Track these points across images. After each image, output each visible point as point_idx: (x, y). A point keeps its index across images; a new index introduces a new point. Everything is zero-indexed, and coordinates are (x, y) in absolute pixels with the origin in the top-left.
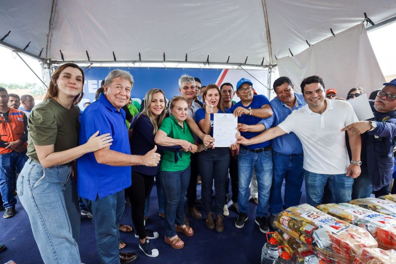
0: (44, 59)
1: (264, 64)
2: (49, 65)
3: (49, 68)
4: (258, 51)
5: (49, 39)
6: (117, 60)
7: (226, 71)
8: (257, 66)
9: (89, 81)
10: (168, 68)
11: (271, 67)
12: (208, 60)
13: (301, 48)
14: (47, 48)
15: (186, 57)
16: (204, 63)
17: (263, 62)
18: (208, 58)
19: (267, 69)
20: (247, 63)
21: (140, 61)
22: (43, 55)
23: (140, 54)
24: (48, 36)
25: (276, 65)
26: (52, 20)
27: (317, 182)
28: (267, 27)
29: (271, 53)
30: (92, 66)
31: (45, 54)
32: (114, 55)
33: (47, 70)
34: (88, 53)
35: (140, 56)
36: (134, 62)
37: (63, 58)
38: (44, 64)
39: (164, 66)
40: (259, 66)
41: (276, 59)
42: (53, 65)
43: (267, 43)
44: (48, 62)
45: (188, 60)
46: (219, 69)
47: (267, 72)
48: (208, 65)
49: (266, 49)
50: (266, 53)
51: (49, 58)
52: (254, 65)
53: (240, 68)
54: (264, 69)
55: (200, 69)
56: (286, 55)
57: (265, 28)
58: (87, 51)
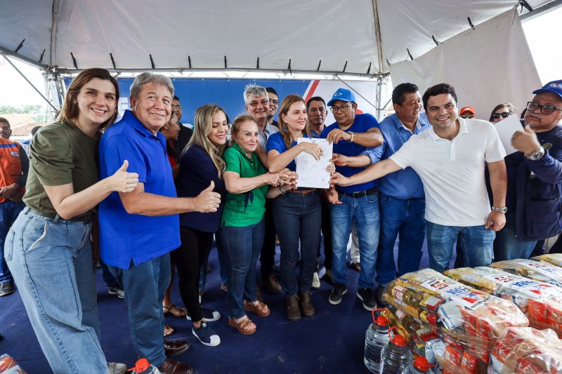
0: (47, 66)
1: (371, 72)
2: (56, 75)
3: (55, 80)
4: (363, 53)
5: (54, 36)
6: (155, 67)
7: (317, 82)
8: (361, 75)
10: (231, 79)
12: (289, 67)
13: (424, 47)
14: (51, 50)
15: (258, 62)
16: (284, 71)
17: (369, 69)
18: (290, 64)
19: (375, 79)
20: (345, 71)
21: (190, 68)
22: (46, 61)
23: (189, 57)
24: (51, 31)
25: (389, 73)
26: (55, 6)
27: (444, 238)
28: (376, 17)
29: (381, 56)
30: (119, 76)
31: (49, 59)
32: (151, 59)
33: (53, 83)
34: (113, 56)
35: (189, 60)
36: (182, 70)
37: (75, 65)
38: (47, 74)
39: (225, 76)
40: (364, 75)
41: (389, 64)
42: (62, 75)
43: (375, 42)
44: (54, 70)
45: (260, 68)
46: (306, 80)
47: (376, 84)
48: (289, 74)
49: (374, 50)
50: (374, 57)
51: (54, 65)
52: (356, 74)
53: (337, 78)
54: (372, 80)
55: (278, 80)
56: (403, 59)
57: (373, 19)
58: (111, 54)
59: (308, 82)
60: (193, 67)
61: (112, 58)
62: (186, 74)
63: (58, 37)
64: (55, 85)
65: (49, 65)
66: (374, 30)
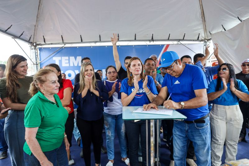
0: (32, 43)
1: (200, 39)
2: (35, 46)
3: (35, 49)
4: (194, 29)
5: (36, 29)
6: (83, 41)
7: (168, 46)
8: (193, 40)
9: (62, 57)
10: (121, 46)
11: (206, 41)
12: (152, 38)
13: (233, 24)
14: (34, 35)
15: (135, 36)
16: (150, 41)
17: (198, 37)
18: (153, 36)
19: (202, 42)
20: (184, 39)
21: (100, 41)
22: (31, 40)
23: (100, 35)
24: (35, 26)
25: (211, 39)
26: (38, 15)
28: (202, 9)
29: (205, 30)
30: (65, 46)
31: (33, 39)
32: (81, 37)
33: (34, 50)
34: (63, 37)
35: (100, 37)
36: (96, 42)
37: (45, 42)
38: (31, 46)
39: (118, 45)
40: (196, 40)
41: (211, 34)
42: (38, 47)
43: (201, 22)
45: (137, 39)
46: (162, 45)
47: (203, 45)
48: (152, 42)
49: (201, 27)
50: (201, 30)
51: (35, 42)
52: (191, 40)
54: (200, 43)
55: (146, 45)
56: (220, 30)
57: (200, 10)
58: (62, 36)
59: (163, 45)
60: (101, 40)
61: (62, 38)
62: (98, 44)
63: (38, 29)
64: (34, 51)
65: (33, 42)
66: (201, 16)
